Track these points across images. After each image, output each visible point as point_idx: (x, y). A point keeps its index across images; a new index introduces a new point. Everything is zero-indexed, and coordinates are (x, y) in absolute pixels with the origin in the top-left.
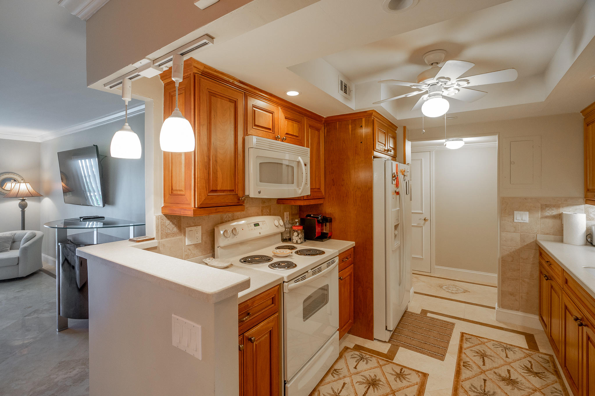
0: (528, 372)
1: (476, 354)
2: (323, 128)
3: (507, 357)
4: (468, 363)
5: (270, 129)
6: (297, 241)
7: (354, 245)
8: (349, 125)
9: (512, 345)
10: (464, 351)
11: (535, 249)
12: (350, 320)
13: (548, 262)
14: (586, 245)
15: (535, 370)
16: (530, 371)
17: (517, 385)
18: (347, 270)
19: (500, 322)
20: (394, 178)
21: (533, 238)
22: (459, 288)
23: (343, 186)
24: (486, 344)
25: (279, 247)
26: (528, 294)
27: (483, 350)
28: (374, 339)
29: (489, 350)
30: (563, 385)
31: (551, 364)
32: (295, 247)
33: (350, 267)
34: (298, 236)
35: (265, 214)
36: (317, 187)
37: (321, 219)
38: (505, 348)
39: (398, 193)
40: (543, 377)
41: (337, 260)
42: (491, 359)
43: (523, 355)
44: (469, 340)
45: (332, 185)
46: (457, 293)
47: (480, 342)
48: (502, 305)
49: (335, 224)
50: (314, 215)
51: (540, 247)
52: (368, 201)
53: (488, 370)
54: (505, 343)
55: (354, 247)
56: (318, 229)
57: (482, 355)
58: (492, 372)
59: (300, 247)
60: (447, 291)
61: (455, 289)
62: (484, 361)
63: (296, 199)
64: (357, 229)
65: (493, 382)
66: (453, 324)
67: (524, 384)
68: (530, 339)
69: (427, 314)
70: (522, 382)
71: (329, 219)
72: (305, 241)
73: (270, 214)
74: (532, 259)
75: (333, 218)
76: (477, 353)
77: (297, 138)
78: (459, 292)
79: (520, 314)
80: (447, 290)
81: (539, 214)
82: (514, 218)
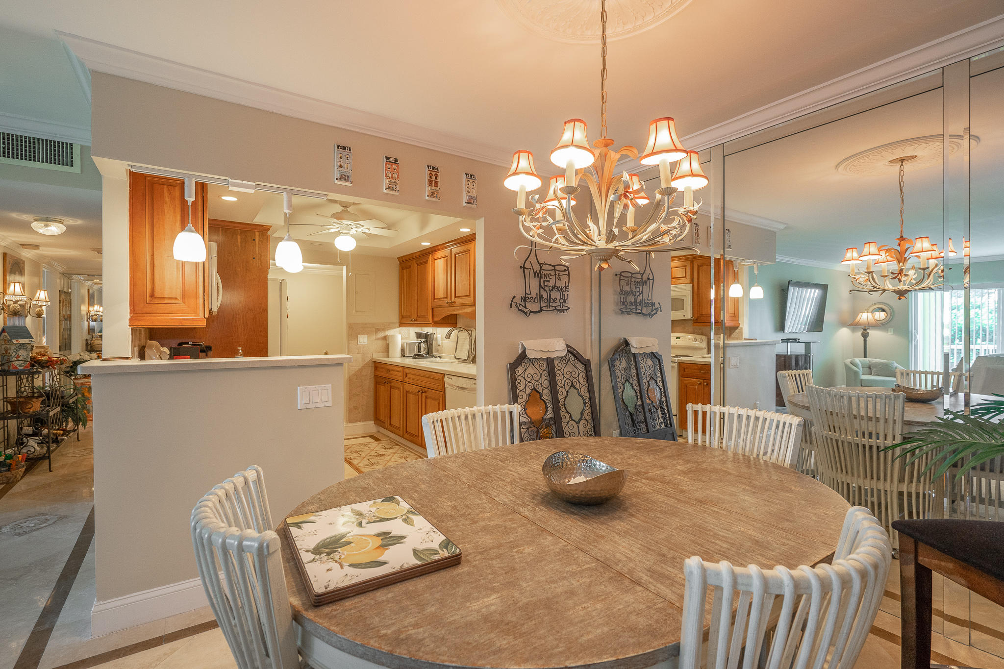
8: (237, 235)
11: (370, 366)
14: (401, 356)
21: (372, 355)
26: (366, 404)
31: (392, 443)
38: (364, 445)
42: (362, 451)
43: (376, 444)
48: (349, 421)
50: (193, 342)
51: (375, 362)
53: (365, 456)
54: (362, 443)
58: (368, 455)
65: (373, 458)
68: (371, 437)
70: (386, 453)
74: (368, 374)
81: (374, 337)
82: (357, 342)
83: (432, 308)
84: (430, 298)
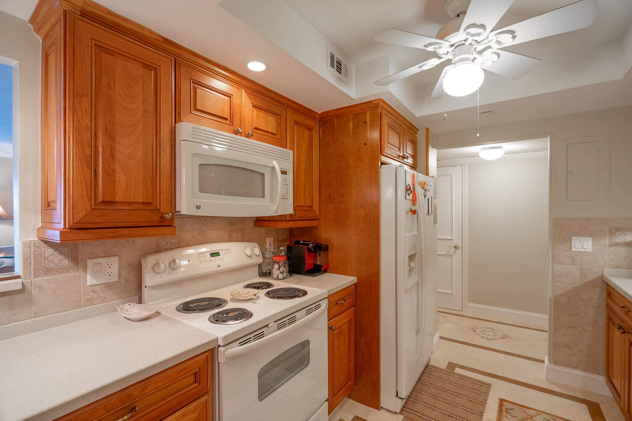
2: (317, 127)
5: (226, 119)
6: (278, 276)
7: (356, 282)
8: (349, 122)
11: (600, 288)
12: (349, 381)
13: (623, 307)
18: (343, 315)
19: (551, 382)
20: (409, 192)
21: (599, 272)
22: (497, 332)
23: (342, 202)
24: (534, 418)
25: (249, 285)
26: (590, 347)
28: (382, 407)
32: (271, 284)
33: (349, 311)
34: (279, 269)
35: (235, 239)
36: (307, 205)
37: (313, 247)
39: (414, 212)
41: (324, 304)
44: (510, 411)
45: (328, 202)
46: (493, 339)
47: (526, 416)
48: (554, 360)
49: (331, 254)
50: (303, 241)
51: (607, 285)
52: (374, 222)
55: (355, 284)
56: (309, 260)
59: (278, 285)
60: (482, 337)
61: (491, 334)
64: (360, 260)
66: (489, 386)
69: (455, 369)
71: (323, 246)
72: (291, 276)
73: (243, 240)
75: (329, 245)
77: (274, 136)
78: (497, 337)
79: (580, 373)
80: (482, 335)
81: (607, 241)
82: (571, 246)
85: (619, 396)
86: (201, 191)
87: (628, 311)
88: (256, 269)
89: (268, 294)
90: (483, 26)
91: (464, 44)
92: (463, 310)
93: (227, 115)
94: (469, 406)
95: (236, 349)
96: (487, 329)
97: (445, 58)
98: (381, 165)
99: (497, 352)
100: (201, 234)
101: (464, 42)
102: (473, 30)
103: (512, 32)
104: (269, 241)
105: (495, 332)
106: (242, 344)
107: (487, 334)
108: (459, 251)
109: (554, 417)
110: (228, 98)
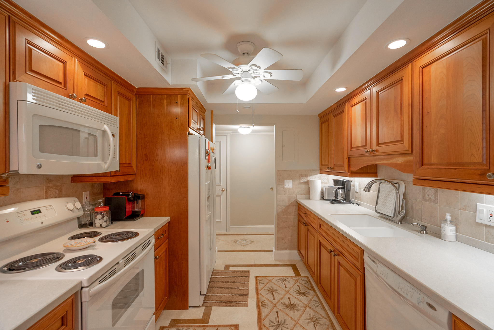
0: (299, 294)
1: (268, 292)
2: (134, 99)
3: (286, 287)
4: (264, 302)
5: (60, 83)
6: (101, 225)
7: (169, 220)
8: (164, 100)
9: (286, 277)
10: (260, 292)
11: (295, 206)
12: (165, 296)
13: (305, 213)
14: (321, 200)
15: (302, 291)
16: (300, 293)
17: (296, 308)
18: (162, 246)
19: (277, 261)
20: (207, 154)
21: (295, 198)
22: (248, 241)
23: (157, 161)
24: (272, 281)
25: (74, 236)
26: (291, 237)
27: (271, 287)
28: (189, 307)
29: (275, 285)
30: (318, 297)
31: (309, 283)
32: (99, 233)
33: (165, 243)
34: (102, 218)
35: (52, 196)
36: (127, 162)
37: (132, 197)
38: (283, 280)
39: (209, 168)
40: (307, 295)
41: (153, 240)
42: (277, 293)
43: (294, 282)
44: (261, 281)
45: (145, 160)
46: (247, 245)
47: (268, 281)
48: (277, 248)
49: (148, 201)
50: (123, 193)
51: (298, 203)
52: (184, 175)
53: (277, 303)
54: (282, 277)
55: (169, 222)
56: (128, 208)
57: (271, 292)
58: (280, 303)
59: (105, 232)
60: (240, 245)
61: (245, 242)
62: (273, 296)
63: (100, 175)
64: (173, 204)
65: (282, 311)
66: (249, 271)
67: (299, 305)
68: (294, 267)
69: (229, 268)
70: (298, 304)
71: (141, 196)
72: (112, 223)
73: (60, 196)
74: (294, 213)
75: (145, 194)
76: (268, 290)
77: (102, 103)
79: (288, 251)
80: (240, 244)
81: (297, 182)
82: (284, 185)
83: (349, 158)
84: (346, 148)
85: (303, 257)
86: (42, 150)
87: (307, 215)
88: (76, 222)
89: (101, 240)
90: (259, 67)
91: (248, 72)
92: (227, 231)
93: (61, 80)
94: (241, 287)
95: (97, 287)
96: (242, 240)
97: (237, 76)
98: (188, 135)
99: (249, 252)
100: (14, 193)
101: (248, 71)
102: (254, 68)
103: (271, 73)
104: (86, 195)
105: (247, 241)
106: (101, 282)
107: (243, 243)
108: (225, 192)
109: (280, 277)
110: (61, 64)
